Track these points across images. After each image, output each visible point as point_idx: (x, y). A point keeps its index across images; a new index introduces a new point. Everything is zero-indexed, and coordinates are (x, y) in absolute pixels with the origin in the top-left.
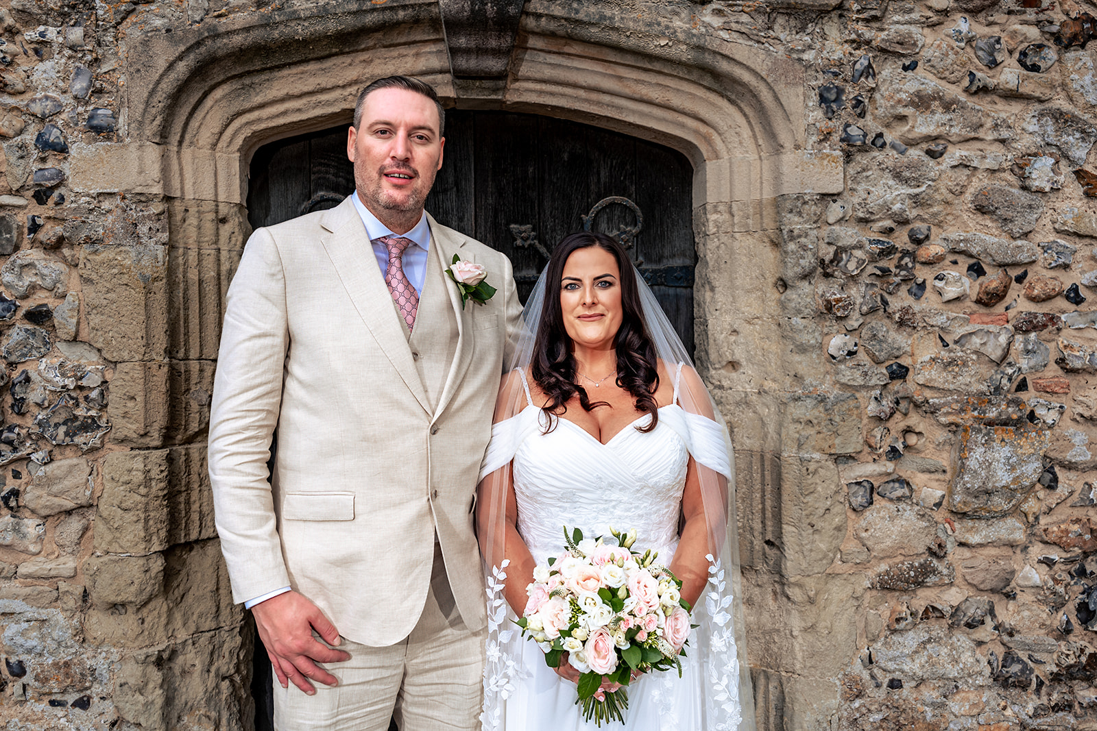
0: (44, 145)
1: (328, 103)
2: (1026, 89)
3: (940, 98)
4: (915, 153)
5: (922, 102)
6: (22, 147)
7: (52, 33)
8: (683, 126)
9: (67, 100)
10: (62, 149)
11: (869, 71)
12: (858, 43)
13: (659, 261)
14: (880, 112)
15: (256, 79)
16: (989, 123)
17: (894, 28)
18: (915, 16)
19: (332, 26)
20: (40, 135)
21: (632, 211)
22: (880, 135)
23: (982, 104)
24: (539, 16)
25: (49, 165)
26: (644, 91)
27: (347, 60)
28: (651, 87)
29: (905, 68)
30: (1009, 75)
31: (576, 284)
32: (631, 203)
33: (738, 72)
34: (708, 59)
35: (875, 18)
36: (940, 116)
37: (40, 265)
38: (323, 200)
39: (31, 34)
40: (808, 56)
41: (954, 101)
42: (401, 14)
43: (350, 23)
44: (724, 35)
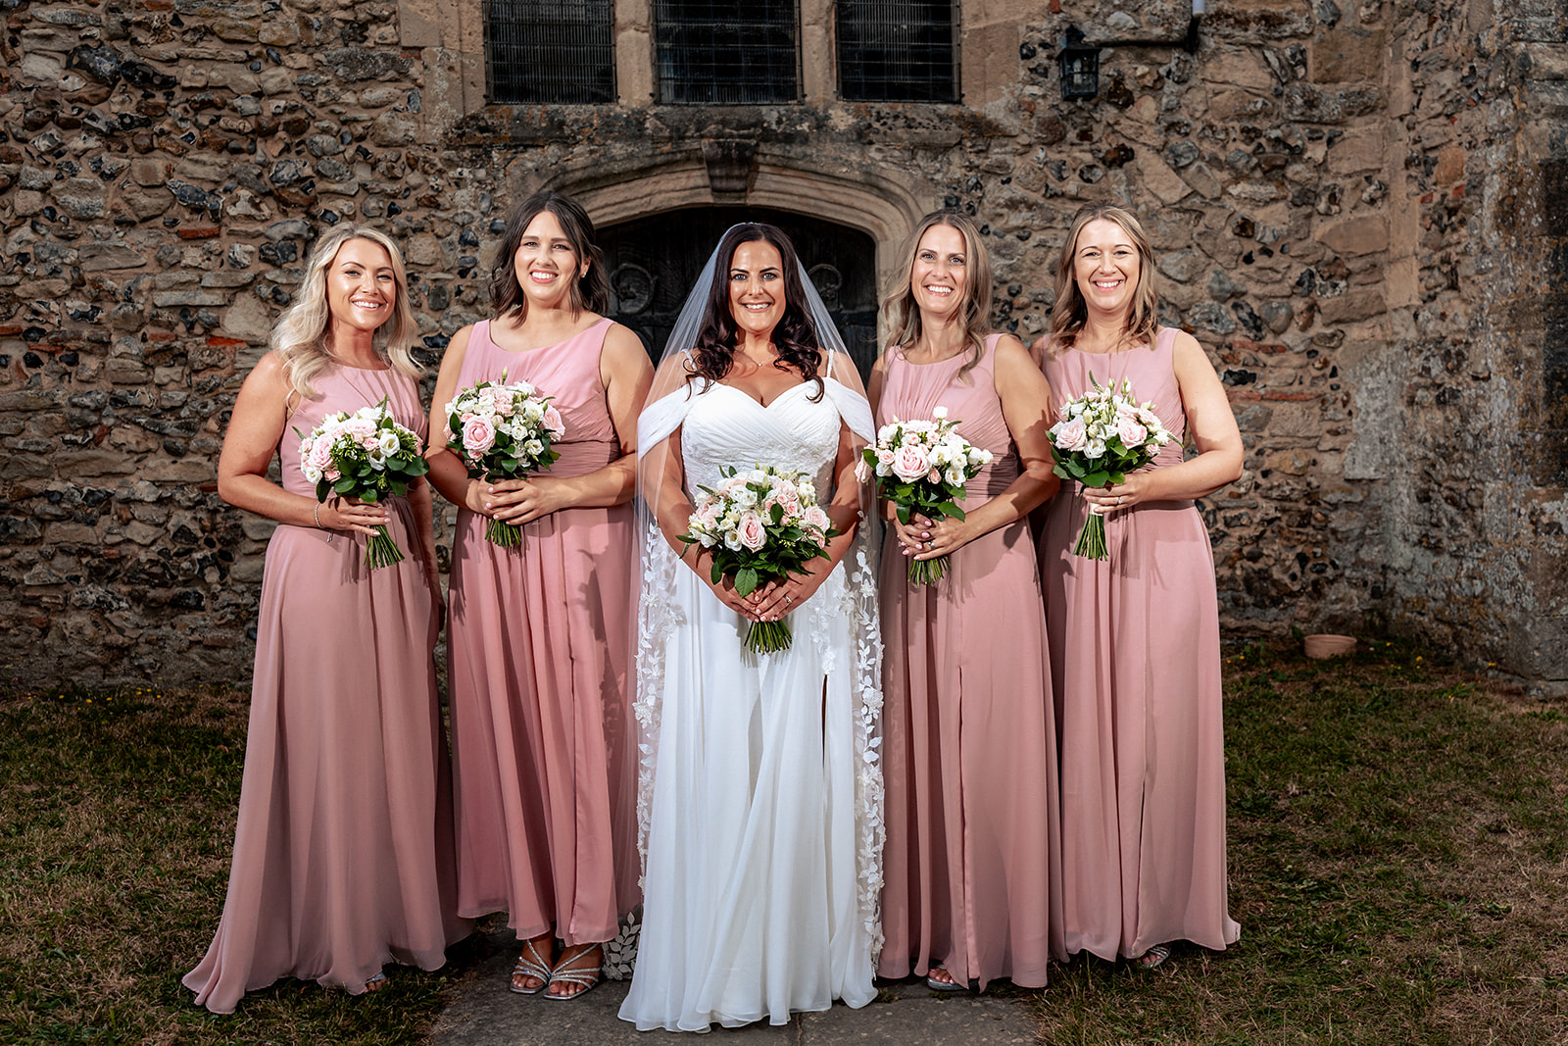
0: (463, 241)
1: (632, 208)
2: (1083, 195)
3: (1025, 202)
4: (1009, 238)
5: (1013, 205)
6: (451, 244)
7: (466, 172)
8: (863, 219)
9: (476, 214)
10: (475, 244)
11: (978, 186)
12: (971, 167)
13: (854, 308)
14: (987, 211)
15: (587, 195)
16: (1060, 217)
17: (994, 157)
18: (1008, 149)
19: (636, 165)
20: (462, 237)
21: (835, 275)
22: (986, 227)
23: (1058, 203)
24: (765, 155)
25: (468, 254)
26: (836, 197)
27: (644, 181)
28: (840, 194)
29: (1003, 183)
30: (1072, 186)
31: (744, 275)
32: (834, 269)
33: (893, 188)
34: (873, 180)
35: (981, 151)
36: (1026, 214)
37: (464, 315)
38: (626, 269)
39: (453, 173)
40: (938, 177)
41: (1036, 204)
42: (679, 156)
43: (647, 162)
44: (883, 164)
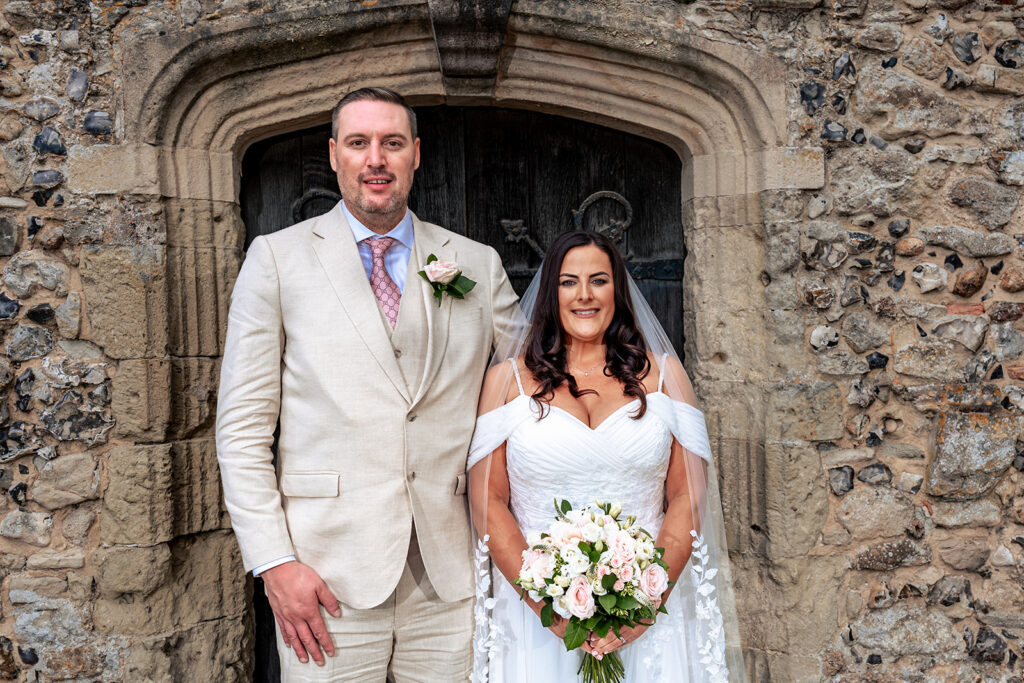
0: (42, 146)
1: (320, 102)
2: (1002, 85)
3: (919, 95)
4: (894, 149)
5: (900, 98)
6: (20, 149)
7: (47, 36)
8: (670, 122)
9: (63, 102)
10: (60, 151)
11: (849, 69)
12: (839, 41)
13: (649, 254)
14: (860, 108)
15: (248, 79)
16: (966, 118)
17: (874, 25)
18: (894, 13)
19: (323, 28)
20: (38, 138)
21: (622, 205)
22: (860, 131)
23: (960, 99)
24: (526, 16)
25: (47, 167)
26: (631, 88)
27: (338, 59)
28: (638, 84)
29: (885, 65)
30: (986, 71)
31: (573, 281)
32: (621, 198)
33: (721, 71)
34: (693, 57)
35: (855, 16)
36: (918, 112)
37: (41, 265)
38: (315, 197)
39: (26, 38)
40: (790, 54)
41: (932, 97)
42: (391, 15)
43: (341, 24)
44: (708, 34)
